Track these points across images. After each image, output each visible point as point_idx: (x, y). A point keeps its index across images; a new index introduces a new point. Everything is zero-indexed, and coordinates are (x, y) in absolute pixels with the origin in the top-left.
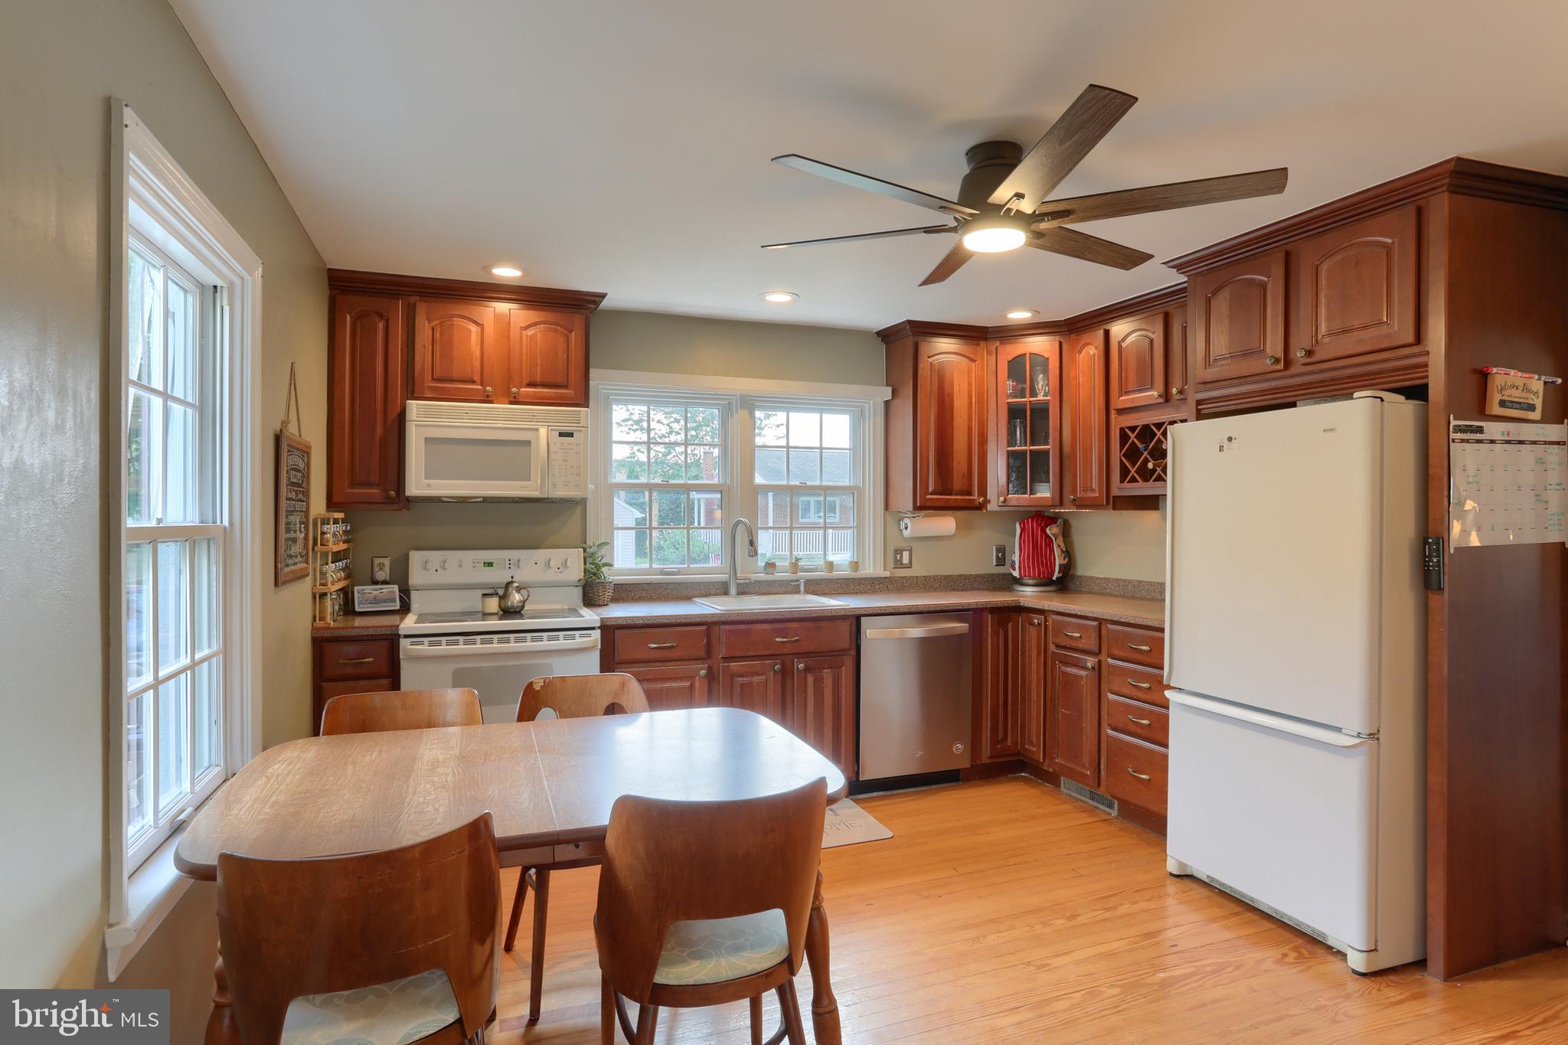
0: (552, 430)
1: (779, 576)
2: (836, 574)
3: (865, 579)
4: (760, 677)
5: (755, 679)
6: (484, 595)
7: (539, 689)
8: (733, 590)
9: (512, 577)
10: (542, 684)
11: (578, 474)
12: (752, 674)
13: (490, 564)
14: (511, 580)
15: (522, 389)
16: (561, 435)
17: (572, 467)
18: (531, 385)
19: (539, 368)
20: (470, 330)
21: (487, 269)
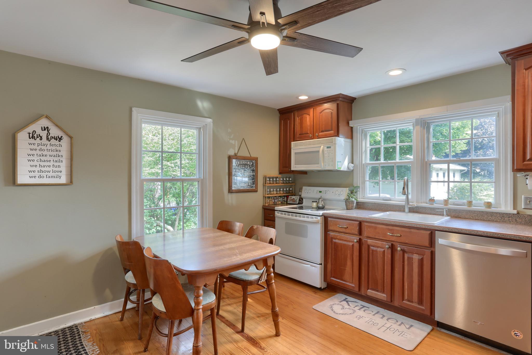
0: (325, 146)
1: (435, 205)
2: (473, 208)
3: (497, 213)
4: (381, 249)
5: (379, 249)
6: (312, 201)
7: (255, 228)
8: (407, 210)
9: (321, 196)
10: (256, 227)
11: (332, 161)
12: (378, 247)
13: (320, 192)
14: (320, 197)
15: (320, 133)
16: (328, 148)
17: (331, 159)
18: (322, 131)
19: (324, 126)
20: (307, 117)
21: (297, 98)
